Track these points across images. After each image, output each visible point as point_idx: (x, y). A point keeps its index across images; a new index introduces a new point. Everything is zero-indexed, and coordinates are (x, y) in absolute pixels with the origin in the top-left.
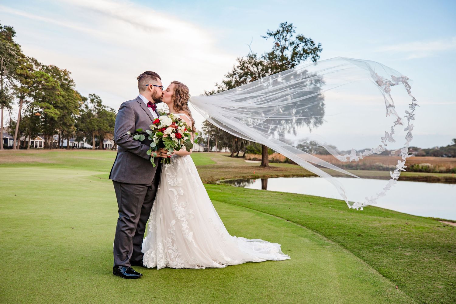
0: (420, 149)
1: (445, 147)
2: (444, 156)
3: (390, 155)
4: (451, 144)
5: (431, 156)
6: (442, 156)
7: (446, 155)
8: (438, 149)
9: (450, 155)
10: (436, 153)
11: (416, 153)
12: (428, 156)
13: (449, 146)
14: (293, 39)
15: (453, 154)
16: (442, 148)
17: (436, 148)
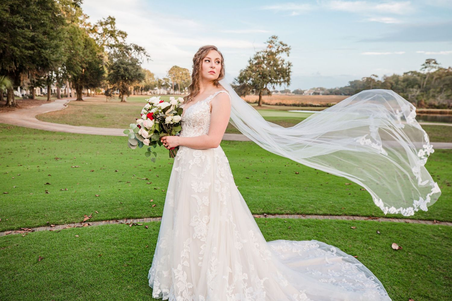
0: (325, 89)
1: (344, 88)
2: (342, 94)
3: (303, 94)
4: (347, 86)
5: (333, 94)
6: (341, 95)
7: (344, 93)
8: (338, 89)
9: (346, 94)
10: (337, 93)
11: (323, 92)
12: (331, 95)
13: (346, 87)
14: (277, 43)
15: (348, 93)
16: (341, 88)
17: (337, 89)
